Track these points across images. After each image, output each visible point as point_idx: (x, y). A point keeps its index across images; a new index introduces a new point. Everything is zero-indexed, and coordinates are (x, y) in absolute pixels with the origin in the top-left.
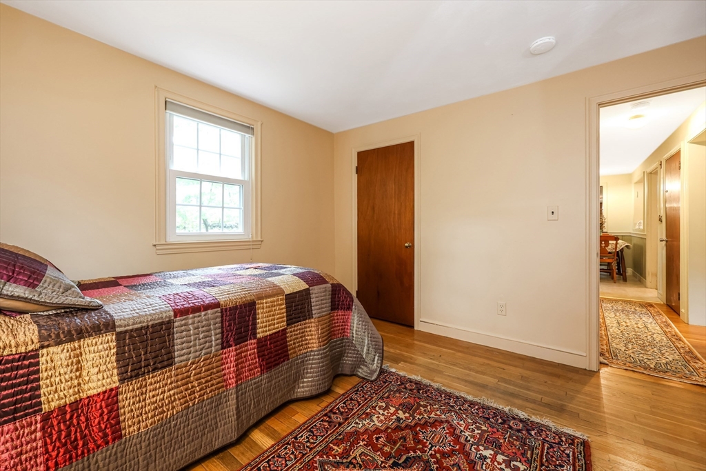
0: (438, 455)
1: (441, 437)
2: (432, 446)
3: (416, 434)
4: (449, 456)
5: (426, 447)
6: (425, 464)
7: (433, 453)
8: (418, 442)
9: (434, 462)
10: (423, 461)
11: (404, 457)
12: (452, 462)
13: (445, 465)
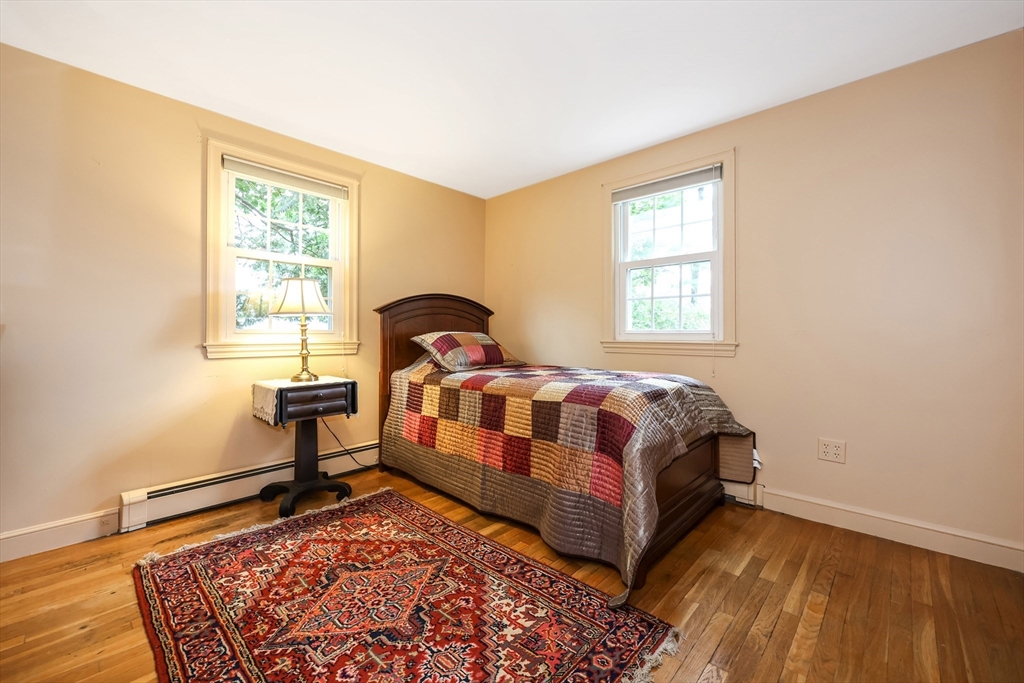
0: (415, 654)
1: (447, 668)
2: (433, 652)
3: (464, 640)
4: (408, 667)
5: (435, 645)
6: (406, 636)
7: (421, 650)
8: (446, 638)
9: (406, 646)
10: (414, 635)
11: (426, 619)
12: (396, 667)
13: (396, 656)
